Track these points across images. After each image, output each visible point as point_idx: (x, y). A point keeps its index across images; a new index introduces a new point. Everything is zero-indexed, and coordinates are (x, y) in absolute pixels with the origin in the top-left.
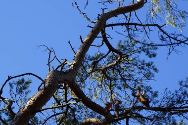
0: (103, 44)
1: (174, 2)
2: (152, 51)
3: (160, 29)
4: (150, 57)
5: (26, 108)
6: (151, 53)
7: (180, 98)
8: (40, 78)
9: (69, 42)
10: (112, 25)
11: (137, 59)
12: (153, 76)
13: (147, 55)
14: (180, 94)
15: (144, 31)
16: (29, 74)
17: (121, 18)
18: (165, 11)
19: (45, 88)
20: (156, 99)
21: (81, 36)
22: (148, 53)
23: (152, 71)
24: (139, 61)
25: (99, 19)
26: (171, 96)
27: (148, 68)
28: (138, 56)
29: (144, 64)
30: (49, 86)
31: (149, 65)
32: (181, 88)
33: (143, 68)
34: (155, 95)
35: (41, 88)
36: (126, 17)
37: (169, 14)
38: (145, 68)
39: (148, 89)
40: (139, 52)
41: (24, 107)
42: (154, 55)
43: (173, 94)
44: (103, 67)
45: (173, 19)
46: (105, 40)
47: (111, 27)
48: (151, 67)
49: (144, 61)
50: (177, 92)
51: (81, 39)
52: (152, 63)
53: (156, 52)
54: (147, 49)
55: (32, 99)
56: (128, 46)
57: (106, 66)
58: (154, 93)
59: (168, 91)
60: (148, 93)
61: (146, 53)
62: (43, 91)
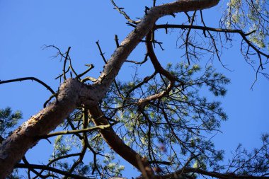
0: (146, 60)
2: (221, 85)
3: (244, 38)
4: (216, 94)
5: (23, 130)
6: (218, 88)
7: (262, 162)
8: (49, 88)
9: (97, 43)
10: (166, 26)
11: (195, 95)
12: (218, 125)
13: (212, 90)
14: (262, 156)
16: (32, 79)
18: (249, 20)
19: (57, 102)
21: (116, 36)
22: (213, 87)
23: (217, 117)
24: (198, 99)
25: (146, 14)
26: (247, 159)
27: (210, 112)
28: (197, 91)
29: (204, 105)
30: (64, 99)
31: (212, 107)
32: (265, 146)
33: (203, 111)
34: (219, 156)
35: (52, 101)
37: (254, 25)
38: (206, 110)
39: (208, 145)
40: (199, 84)
41: (20, 129)
42: (223, 93)
43: (250, 155)
44: (141, 101)
45: (261, 34)
46: (151, 54)
48: (216, 110)
49: (205, 100)
50: (256, 152)
51: (117, 40)
52: (218, 104)
53: (226, 87)
54: (213, 81)
55: (35, 117)
56: (182, 74)
57: (147, 98)
58: (217, 153)
59: (242, 150)
60: (207, 153)
61: (209, 87)
62: (53, 106)
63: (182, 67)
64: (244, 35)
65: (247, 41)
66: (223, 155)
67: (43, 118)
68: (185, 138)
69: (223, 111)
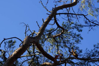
0: (54, 23)
1: (93, 3)
2: (80, 28)
3: (85, 17)
4: (79, 31)
6: (79, 29)
7: (94, 54)
8: (20, 40)
9: (37, 22)
10: (60, 14)
11: (72, 32)
12: (80, 41)
13: (77, 30)
15: (77, 18)
17: (65, 10)
18: (88, 7)
20: (81, 54)
21: (43, 19)
22: (78, 29)
23: (80, 39)
24: (73, 33)
25: (53, 10)
26: (89, 53)
27: (77, 37)
28: (73, 31)
29: (75, 35)
31: (78, 36)
32: (95, 48)
33: (75, 37)
34: (81, 51)
35: (21, 45)
36: (67, 10)
37: (90, 9)
38: (76, 37)
39: (77, 48)
40: (73, 29)
41: (12, 55)
42: (81, 31)
43: (90, 52)
45: (92, 12)
46: (56, 21)
47: (59, 15)
48: (79, 37)
49: (75, 33)
50: (92, 51)
52: (80, 34)
53: (82, 29)
54: (78, 27)
55: (16, 51)
56: (68, 25)
57: (56, 35)
58: (80, 51)
59: (88, 50)
60: (77, 50)
61: (77, 29)
62: (22, 47)
63: (67, 23)
64: (85, 16)
65: (86, 18)
66: (82, 51)
67: (18, 51)
68: (70, 46)
69: (82, 37)
